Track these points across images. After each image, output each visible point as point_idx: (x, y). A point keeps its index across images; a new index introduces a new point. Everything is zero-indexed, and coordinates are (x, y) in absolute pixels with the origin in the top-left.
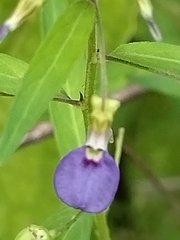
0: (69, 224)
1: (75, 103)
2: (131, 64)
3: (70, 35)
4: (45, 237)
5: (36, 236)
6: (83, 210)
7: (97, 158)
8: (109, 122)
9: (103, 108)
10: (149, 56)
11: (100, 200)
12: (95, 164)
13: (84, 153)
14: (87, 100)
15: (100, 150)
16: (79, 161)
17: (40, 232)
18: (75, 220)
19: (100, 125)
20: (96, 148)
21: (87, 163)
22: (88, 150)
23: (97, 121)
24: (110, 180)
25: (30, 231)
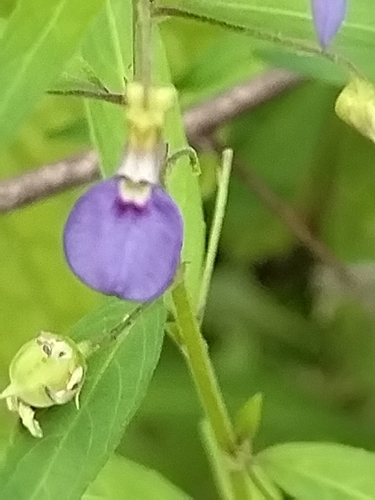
6: (120, 297)
7: (140, 198)
9: (145, 104)
12: (137, 210)
13: (116, 190)
15: (143, 183)
16: (107, 204)
17: (59, 345)
18: (128, 323)
19: (142, 136)
20: (136, 178)
21: (123, 208)
22: (122, 184)
25: (39, 343)
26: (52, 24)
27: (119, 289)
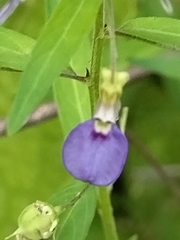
0: (74, 200)
1: (81, 79)
2: (139, 39)
3: (79, 8)
4: (50, 213)
5: (41, 211)
6: (91, 183)
7: (105, 131)
8: (118, 94)
9: (112, 80)
10: (157, 31)
11: (109, 173)
12: (103, 137)
13: (92, 126)
14: (93, 76)
15: (109, 122)
16: (87, 133)
17: (46, 208)
18: (80, 197)
19: (109, 98)
20: (104, 120)
21: (96, 136)
22: (96, 122)
23: (107, 93)
24: (118, 153)
25: (36, 206)
26: (64, 36)
27: (91, 179)
